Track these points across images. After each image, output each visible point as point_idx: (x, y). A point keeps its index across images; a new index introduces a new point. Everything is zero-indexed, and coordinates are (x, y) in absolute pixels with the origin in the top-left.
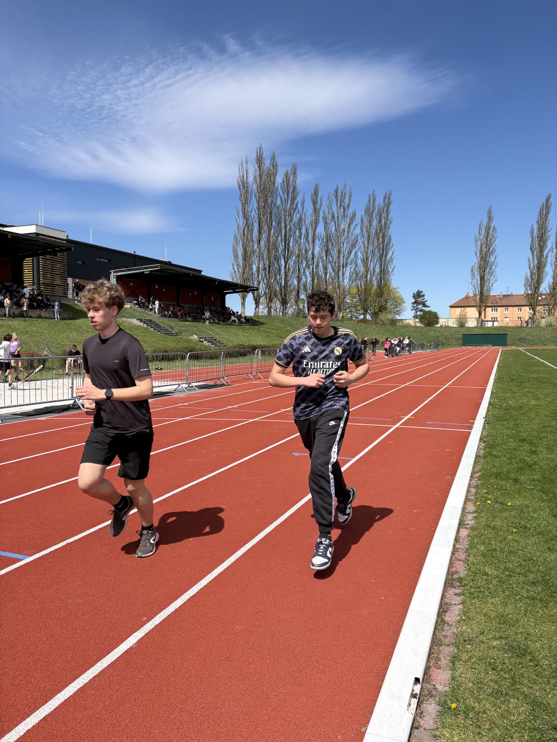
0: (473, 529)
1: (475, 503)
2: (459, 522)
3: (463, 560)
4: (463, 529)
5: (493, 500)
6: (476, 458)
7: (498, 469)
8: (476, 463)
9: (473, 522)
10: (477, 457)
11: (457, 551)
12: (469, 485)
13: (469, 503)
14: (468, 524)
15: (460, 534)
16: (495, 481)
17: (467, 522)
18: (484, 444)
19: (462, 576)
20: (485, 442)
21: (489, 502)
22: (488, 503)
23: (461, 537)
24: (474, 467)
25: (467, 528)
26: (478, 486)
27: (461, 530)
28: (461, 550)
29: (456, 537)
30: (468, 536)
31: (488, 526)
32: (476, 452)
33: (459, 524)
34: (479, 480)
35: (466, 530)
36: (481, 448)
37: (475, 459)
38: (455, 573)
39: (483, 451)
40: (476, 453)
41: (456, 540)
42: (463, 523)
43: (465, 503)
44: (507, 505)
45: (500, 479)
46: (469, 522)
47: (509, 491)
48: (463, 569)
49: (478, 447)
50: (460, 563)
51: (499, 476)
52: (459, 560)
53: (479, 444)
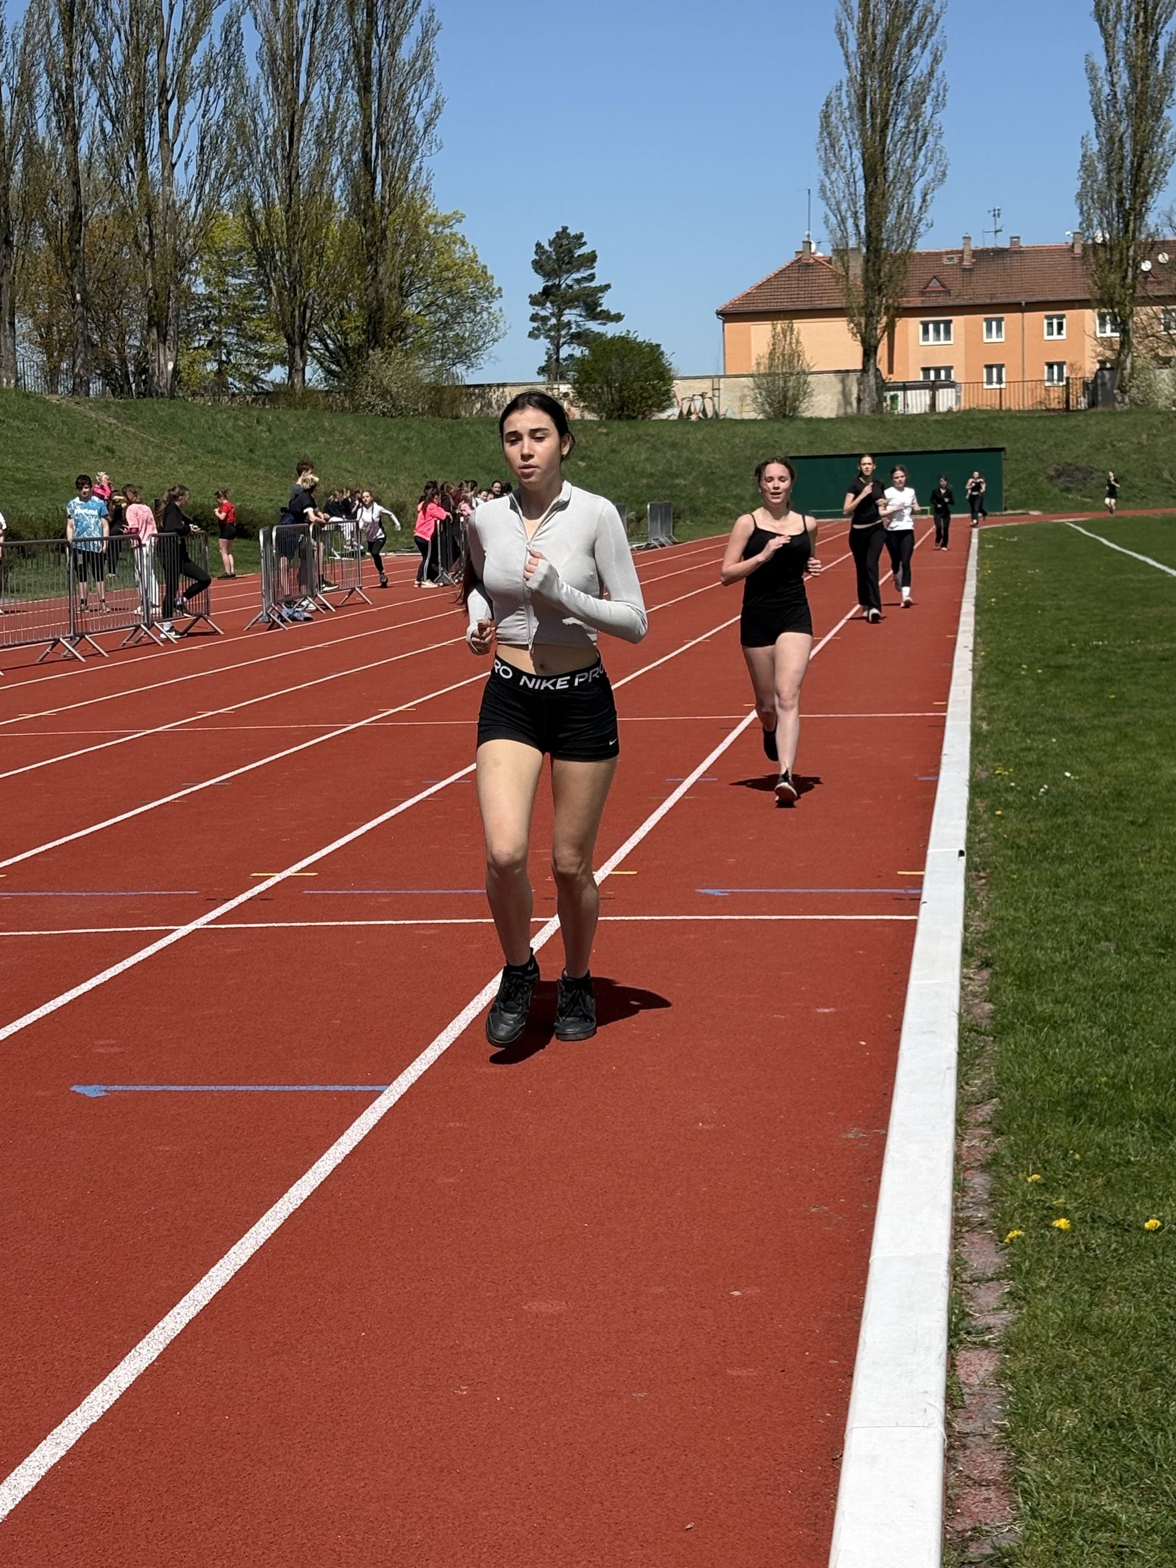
0: (1011, 1344)
1: (1001, 1233)
2: (950, 1322)
3: (995, 1482)
4: (968, 1349)
5: (1076, 1216)
6: (962, 1040)
7: (1073, 1079)
8: (966, 1061)
9: (1007, 1316)
10: (968, 1032)
11: (964, 1447)
12: (957, 1158)
13: (976, 1238)
14: (989, 1329)
15: (961, 1372)
16: (1069, 1134)
17: (981, 1321)
18: (986, 973)
19: (1004, 1544)
20: (987, 964)
21: (1062, 1223)
22: (1060, 1230)
23: (970, 1386)
24: (963, 1079)
25: (985, 1345)
26: (996, 1159)
27: (962, 1355)
28: (978, 1440)
29: (947, 1387)
30: (1000, 1376)
31: (1081, 1327)
32: (957, 1010)
33: (950, 1329)
34: (998, 1132)
35: (983, 1354)
36: (974, 995)
37: (960, 1043)
38: (971, 1539)
39: (989, 1006)
40: (960, 1016)
41: (953, 1400)
42: (964, 1324)
43: (956, 1239)
44: (1141, 1229)
45: (1091, 1120)
46: (991, 1320)
47: (1135, 1169)
48: (1005, 1518)
49: (963, 987)
50: (985, 1493)
51: (1083, 1105)
52: (978, 1483)
53: (964, 977)
